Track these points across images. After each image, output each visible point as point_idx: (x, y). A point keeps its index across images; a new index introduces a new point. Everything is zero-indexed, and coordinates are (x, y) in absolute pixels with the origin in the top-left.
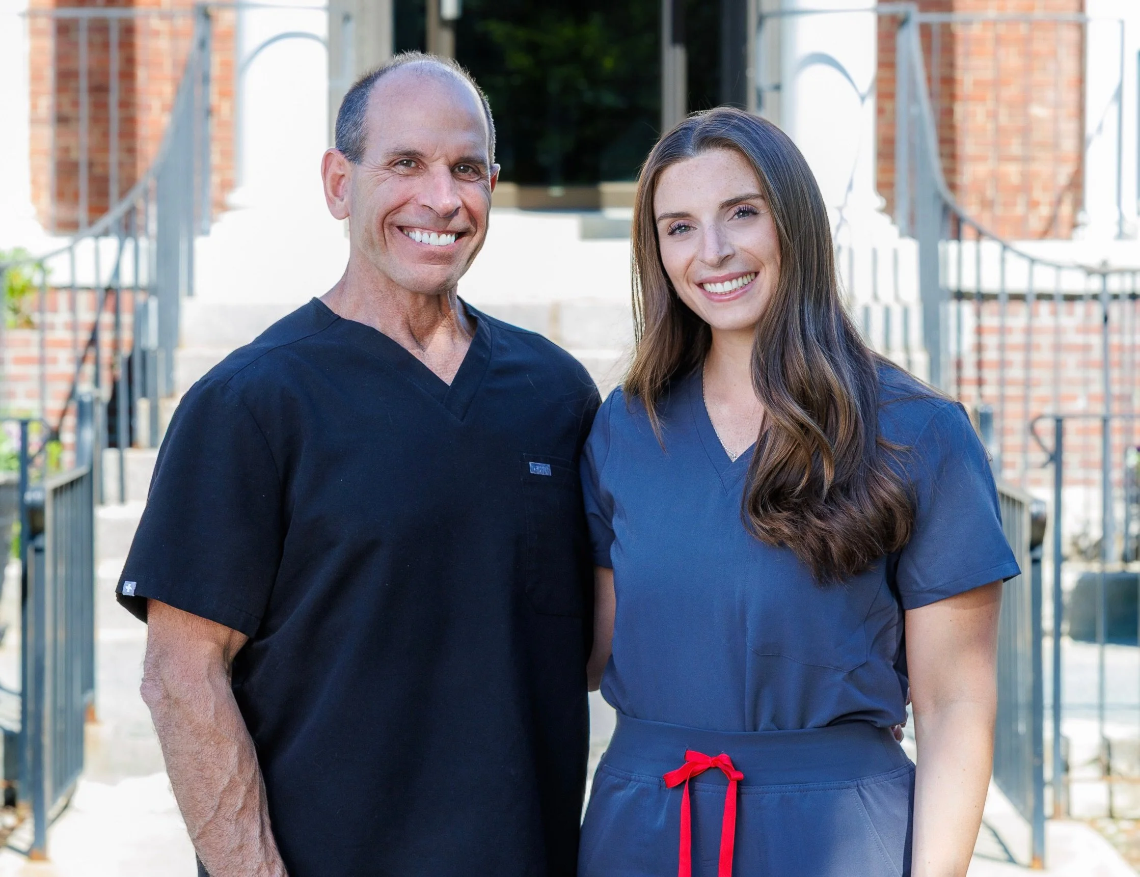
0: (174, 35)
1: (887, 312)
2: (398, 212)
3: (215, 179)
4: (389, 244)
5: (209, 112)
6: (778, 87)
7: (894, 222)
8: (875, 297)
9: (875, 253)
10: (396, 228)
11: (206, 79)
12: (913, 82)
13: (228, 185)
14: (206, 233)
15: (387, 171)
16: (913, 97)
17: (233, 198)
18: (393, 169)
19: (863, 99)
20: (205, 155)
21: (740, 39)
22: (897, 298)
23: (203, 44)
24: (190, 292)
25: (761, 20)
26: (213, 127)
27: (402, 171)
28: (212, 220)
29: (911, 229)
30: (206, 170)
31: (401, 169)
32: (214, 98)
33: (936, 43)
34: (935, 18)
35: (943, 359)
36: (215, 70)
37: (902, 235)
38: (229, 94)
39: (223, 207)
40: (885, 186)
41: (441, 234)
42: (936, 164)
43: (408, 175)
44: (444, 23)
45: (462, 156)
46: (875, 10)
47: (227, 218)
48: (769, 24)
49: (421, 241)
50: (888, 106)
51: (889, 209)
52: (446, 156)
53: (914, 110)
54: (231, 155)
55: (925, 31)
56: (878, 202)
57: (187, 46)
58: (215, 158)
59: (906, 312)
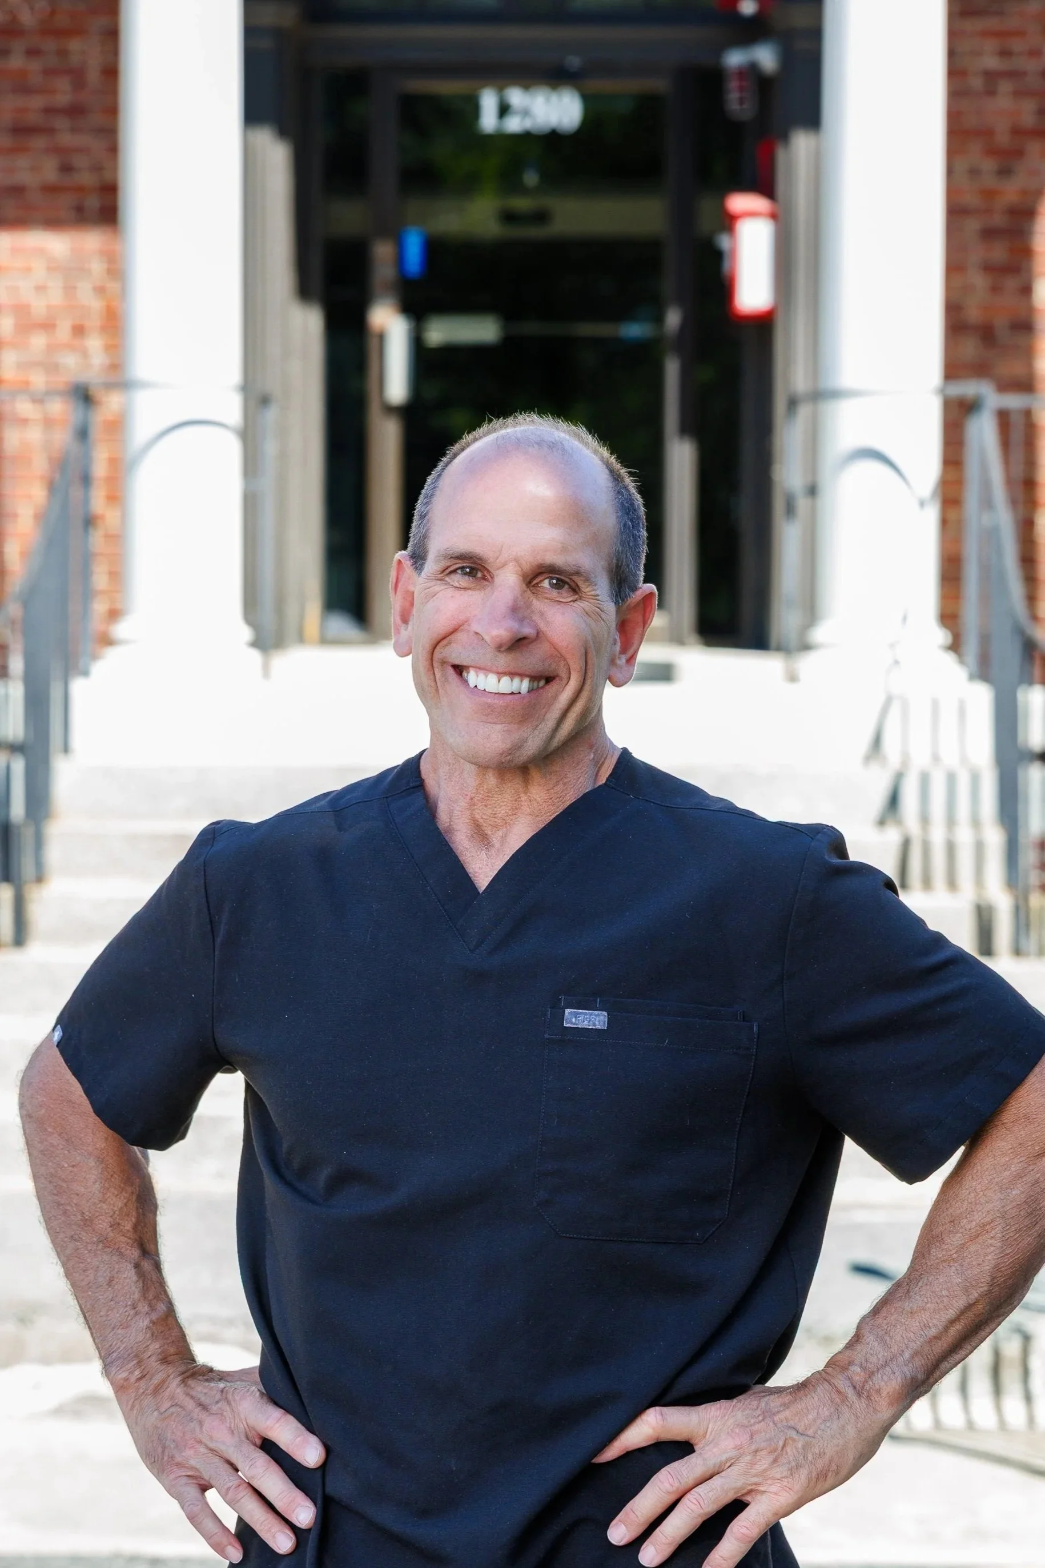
0: (48, 423)
1: (951, 779)
2: (449, 643)
3: (99, 607)
4: (440, 691)
5: (90, 522)
6: (812, 491)
7: (962, 661)
8: (936, 758)
9: (935, 705)
10: (450, 668)
11: (86, 480)
12: (986, 485)
13: (114, 614)
14: (86, 673)
15: (439, 582)
16: (987, 503)
17: (121, 629)
18: (447, 579)
19: (922, 504)
20: (86, 574)
21: (765, 429)
22: (964, 759)
23: (83, 434)
24: (66, 749)
25: (793, 403)
26: (97, 539)
27: (458, 582)
28: (95, 657)
29: (983, 672)
30: (88, 594)
31: (458, 579)
32: (98, 502)
33: (1017, 435)
34: (1014, 401)
35: (1022, 839)
36: (100, 469)
37: (972, 677)
38: (117, 497)
39: (107, 641)
40: (949, 617)
41: (502, 677)
42: (1016, 588)
43: (465, 589)
44: (390, 410)
45: (540, 561)
46: (942, 391)
47: (112, 656)
48: (804, 411)
49: (476, 686)
50: (952, 515)
51: (955, 646)
52: (516, 560)
53: (986, 520)
54: (118, 576)
55: (1003, 418)
56: (941, 636)
57: (63, 437)
58: (100, 580)
59: (975, 779)
